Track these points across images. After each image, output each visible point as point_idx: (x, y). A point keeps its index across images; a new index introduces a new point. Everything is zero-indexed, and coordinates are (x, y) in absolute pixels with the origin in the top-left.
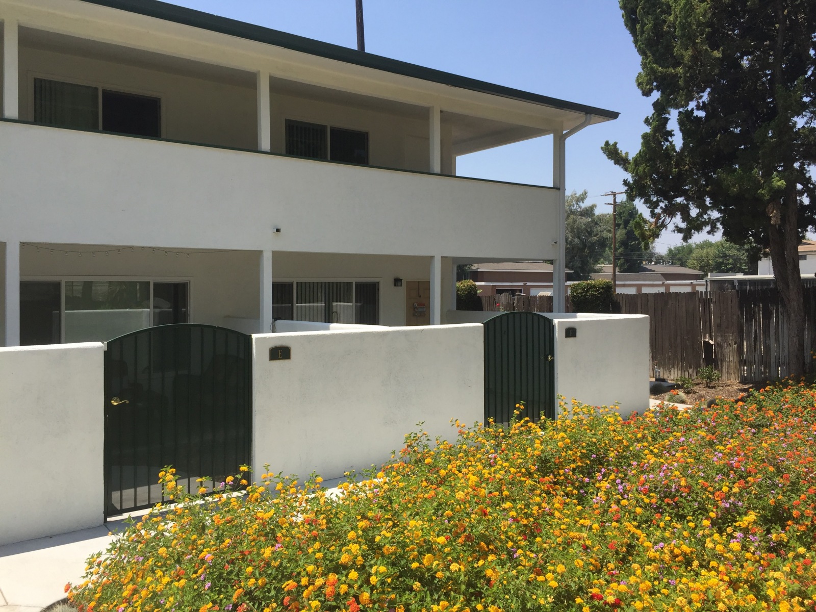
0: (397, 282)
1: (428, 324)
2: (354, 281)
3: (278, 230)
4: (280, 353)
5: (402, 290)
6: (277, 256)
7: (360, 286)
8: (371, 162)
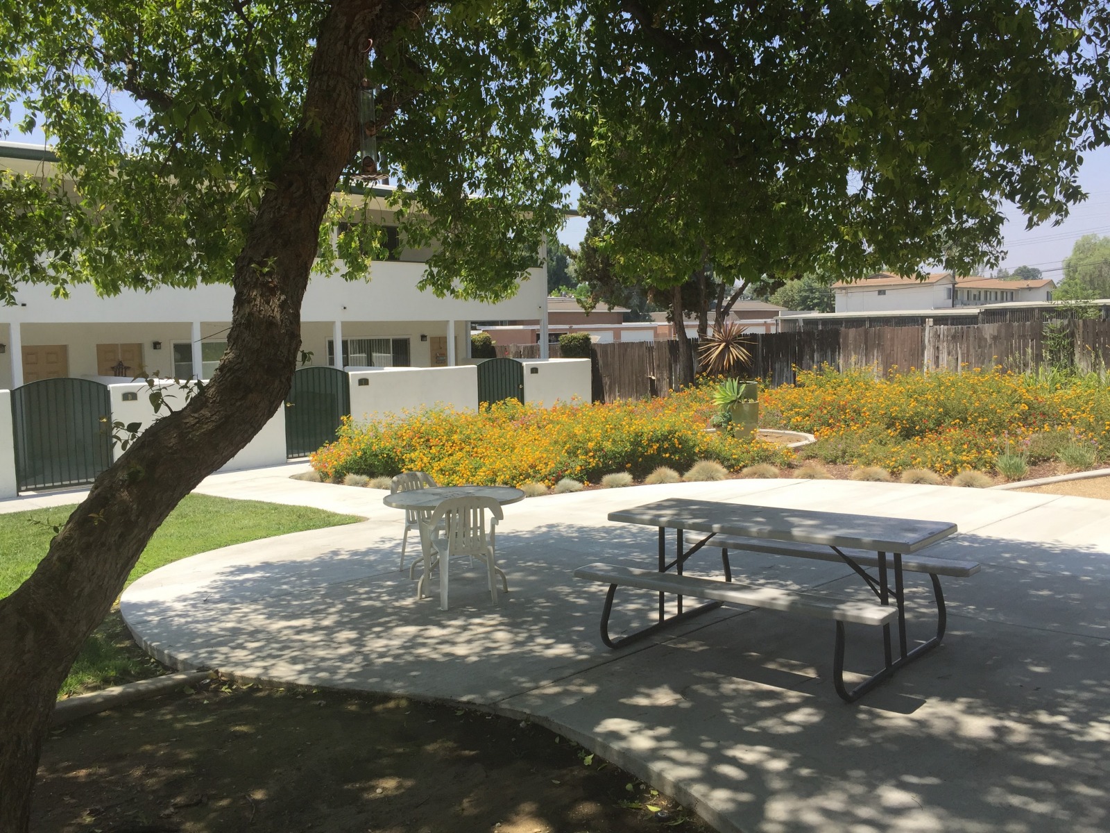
0: (423, 337)
1: (446, 365)
2: (391, 338)
3: (345, 308)
4: (364, 382)
5: (427, 344)
6: (344, 324)
7: (395, 341)
8: (401, 259)
